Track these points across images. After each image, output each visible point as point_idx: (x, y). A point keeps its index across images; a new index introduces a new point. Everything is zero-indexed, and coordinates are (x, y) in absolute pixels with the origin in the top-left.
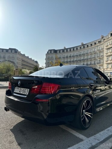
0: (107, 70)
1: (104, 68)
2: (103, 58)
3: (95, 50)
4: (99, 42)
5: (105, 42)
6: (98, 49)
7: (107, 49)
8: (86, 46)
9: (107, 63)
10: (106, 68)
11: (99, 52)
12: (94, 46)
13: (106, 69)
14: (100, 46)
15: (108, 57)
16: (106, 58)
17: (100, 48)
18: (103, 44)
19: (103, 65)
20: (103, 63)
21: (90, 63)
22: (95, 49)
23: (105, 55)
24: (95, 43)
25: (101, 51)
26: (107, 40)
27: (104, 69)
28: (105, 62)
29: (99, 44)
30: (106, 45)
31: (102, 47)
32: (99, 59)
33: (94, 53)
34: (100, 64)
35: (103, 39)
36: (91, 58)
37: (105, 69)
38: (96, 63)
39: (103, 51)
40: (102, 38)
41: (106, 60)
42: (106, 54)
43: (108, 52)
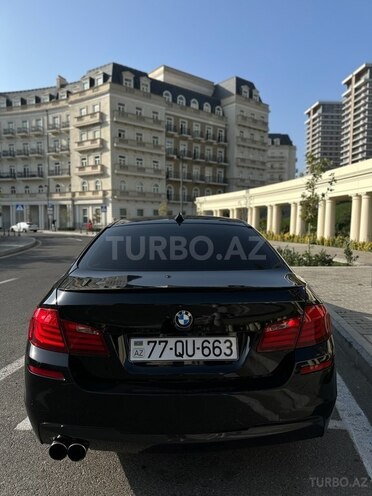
0: (83, 197)
1: (73, 190)
2: (69, 156)
3: (41, 123)
4: (51, 97)
5: (72, 103)
6: (51, 122)
7: (81, 128)
9: (83, 173)
10: (80, 189)
11: (54, 134)
12: (34, 109)
13: (81, 193)
14: (58, 114)
15: (85, 156)
16: (79, 159)
17: (57, 121)
18: (66, 108)
19: (69, 179)
20: (69, 173)
21: (23, 171)
22: (37, 120)
23: (74, 146)
24: (38, 100)
25: (61, 132)
26: (78, 97)
27: (74, 194)
28: (75, 171)
29: (50, 106)
30: (78, 115)
31: (64, 120)
32: (54, 156)
33: (37, 136)
34: (57, 177)
35: (65, 90)
36: (25, 153)
37: (77, 195)
38: (46, 172)
39: (68, 132)
40: (63, 86)
41: (79, 165)
42: (80, 143)
43: (84, 138)
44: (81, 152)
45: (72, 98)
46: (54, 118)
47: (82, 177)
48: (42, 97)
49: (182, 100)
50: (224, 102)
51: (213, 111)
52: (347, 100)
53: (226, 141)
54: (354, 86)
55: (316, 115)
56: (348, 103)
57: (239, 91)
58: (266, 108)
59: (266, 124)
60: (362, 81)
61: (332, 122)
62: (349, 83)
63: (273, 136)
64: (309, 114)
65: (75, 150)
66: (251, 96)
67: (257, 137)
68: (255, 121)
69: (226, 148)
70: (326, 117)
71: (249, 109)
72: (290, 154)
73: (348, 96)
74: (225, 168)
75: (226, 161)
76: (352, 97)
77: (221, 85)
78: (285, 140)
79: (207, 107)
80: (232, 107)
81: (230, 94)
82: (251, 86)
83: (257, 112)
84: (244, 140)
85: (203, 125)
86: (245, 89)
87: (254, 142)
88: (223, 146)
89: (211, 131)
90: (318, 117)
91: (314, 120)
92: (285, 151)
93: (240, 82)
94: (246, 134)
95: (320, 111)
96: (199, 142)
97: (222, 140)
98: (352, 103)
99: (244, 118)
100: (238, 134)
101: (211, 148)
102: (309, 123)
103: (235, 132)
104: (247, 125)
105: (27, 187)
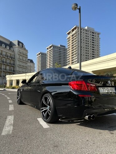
49: (3, 46)
50: (13, 47)
51: (10, 49)
52: (47, 53)
53: (14, 59)
55: (39, 56)
56: (48, 54)
57: (19, 45)
58: (27, 51)
59: (27, 56)
60: (51, 49)
61: (44, 58)
62: (48, 49)
63: (28, 60)
64: (37, 55)
66: (22, 46)
67: (24, 59)
68: (24, 54)
69: (14, 61)
70: (42, 56)
71: (22, 50)
72: (33, 65)
73: (48, 52)
74: (14, 67)
75: (14, 65)
76: (49, 52)
77: (13, 42)
78: (32, 61)
79: (8, 48)
80: (16, 49)
81: (15, 45)
82: (23, 44)
83: (24, 52)
84: (20, 59)
85: (6, 53)
86: (20, 44)
87: (24, 60)
88: (13, 60)
89: (9, 55)
91: (39, 57)
92: (32, 64)
93: (19, 42)
94: (21, 58)
95: (40, 55)
96: (5, 58)
97: (13, 58)
98: (49, 54)
99: (20, 53)
100: (18, 57)
101: (9, 60)
102: (37, 58)
104: (21, 55)
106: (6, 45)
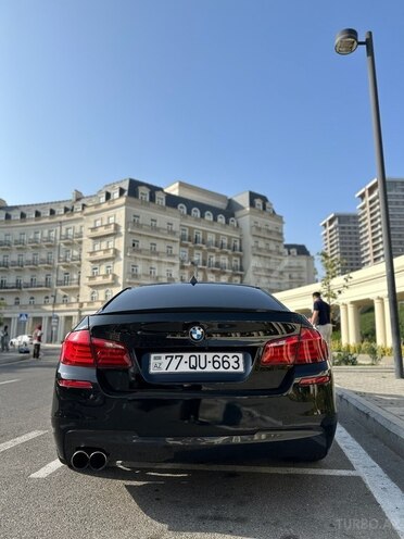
0: (91, 307)
1: (81, 300)
2: (79, 266)
3: (53, 234)
4: (66, 210)
5: (86, 215)
6: (64, 233)
7: (94, 238)
8: (16, 215)
9: (93, 282)
10: (89, 299)
11: (66, 244)
12: (47, 220)
13: (89, 303)
14: (70, 225)
15: (97, 266)
16: (90, 269)
17: (70, 232)
18: (81, 219)
19: (78, 289)
20: (79, 283)
21: (29, 281)
22: (50, 231)
23: (85, 256)
24: (52, 212)
25: (74, 242)
26: (93, 209)
27: (81, 305)
28: (85, 280)
29: (64, 218)
30: (92, 226)
31: (78, 231)
32: (64, 267)
33: (48, 246)
34: (66, 287)
35: (81, 203)
36: (34, 263)
37: (85, 306)
38: (54, 281)
39: (81, 242)
40: (78, 200)
41: (90, 275)
42: (91, 253)
43: (97, 248)
44: (93, 262)
45: (87, 210)
46: (67, 229)
47: (91, 286)
48: (57, 210)
49: (196, 212)
50: (238, 214)
51: (227, 222)
52: (362, 212)
53: (241, 250)
54: (368, 199)
55: (332, 226)
56: (364, 214)
57: (252, 204)
58: (280, 219)
59: (281, 234)
60: (375, 194)
61: (350, 233)
62: (362, 196)
63: (288, 247)
64: (325, 225)
65: (87, 260)
66: (264, 208)
67: (272, 246)
68: (270, 232)
69: (241, 258)
70: (343, 228)
71: (263, 221)
72: (308, 264)
73: (363, 208)
74: (241, 276)
75: (241, 269)
76: (367, 208)
77: (235, 199)
78: (302, 250)
79: (221, 219)
80: (246, 218)
81: (243, 208)
82: (264, 199)
83: (272, 224)
84: (259, 249)
85: (218, 235)
86: (258, 202)
87: (270, 251)
88: (238, 255)
89: (226, 241)
90: (335, 228)
91: (330, 231)
92: (303, 261)
93: (253, 196)
94: (262, 244)
95: (336, 222)
96: (213, 251)
97: (237, 250)
98: (368, 215)
99: (259, 229)
100: (253, 243)
101: (226, 257)
102: (325, 235)
103: (249, 241)
104: (262, 235)
105: (32, 298)
106: (216, 212)
